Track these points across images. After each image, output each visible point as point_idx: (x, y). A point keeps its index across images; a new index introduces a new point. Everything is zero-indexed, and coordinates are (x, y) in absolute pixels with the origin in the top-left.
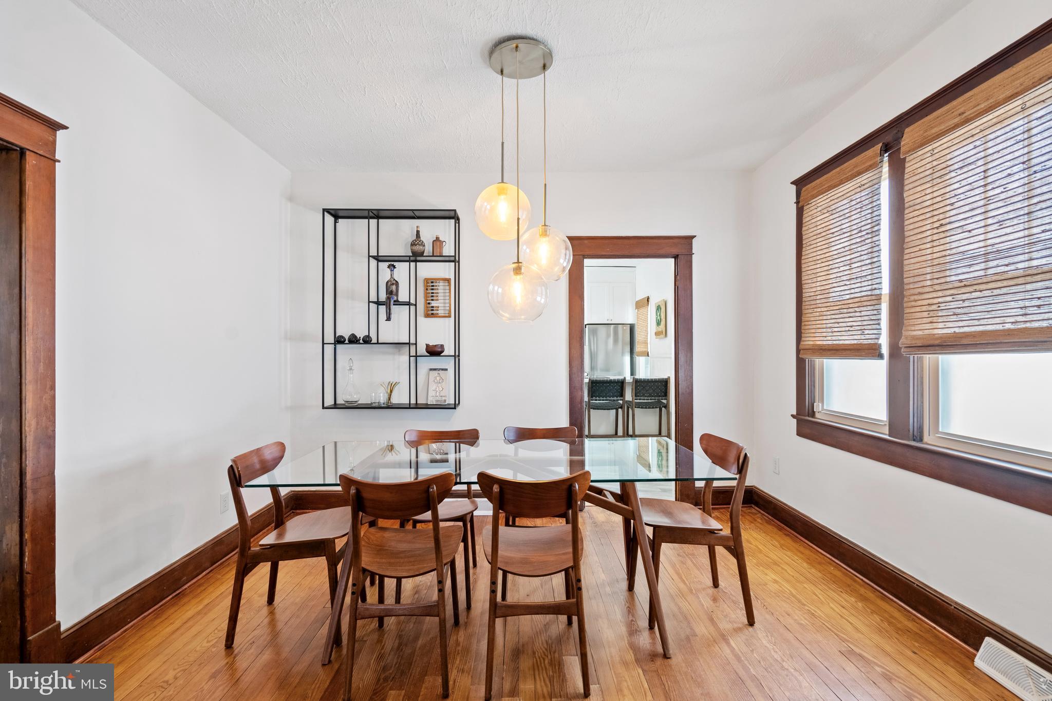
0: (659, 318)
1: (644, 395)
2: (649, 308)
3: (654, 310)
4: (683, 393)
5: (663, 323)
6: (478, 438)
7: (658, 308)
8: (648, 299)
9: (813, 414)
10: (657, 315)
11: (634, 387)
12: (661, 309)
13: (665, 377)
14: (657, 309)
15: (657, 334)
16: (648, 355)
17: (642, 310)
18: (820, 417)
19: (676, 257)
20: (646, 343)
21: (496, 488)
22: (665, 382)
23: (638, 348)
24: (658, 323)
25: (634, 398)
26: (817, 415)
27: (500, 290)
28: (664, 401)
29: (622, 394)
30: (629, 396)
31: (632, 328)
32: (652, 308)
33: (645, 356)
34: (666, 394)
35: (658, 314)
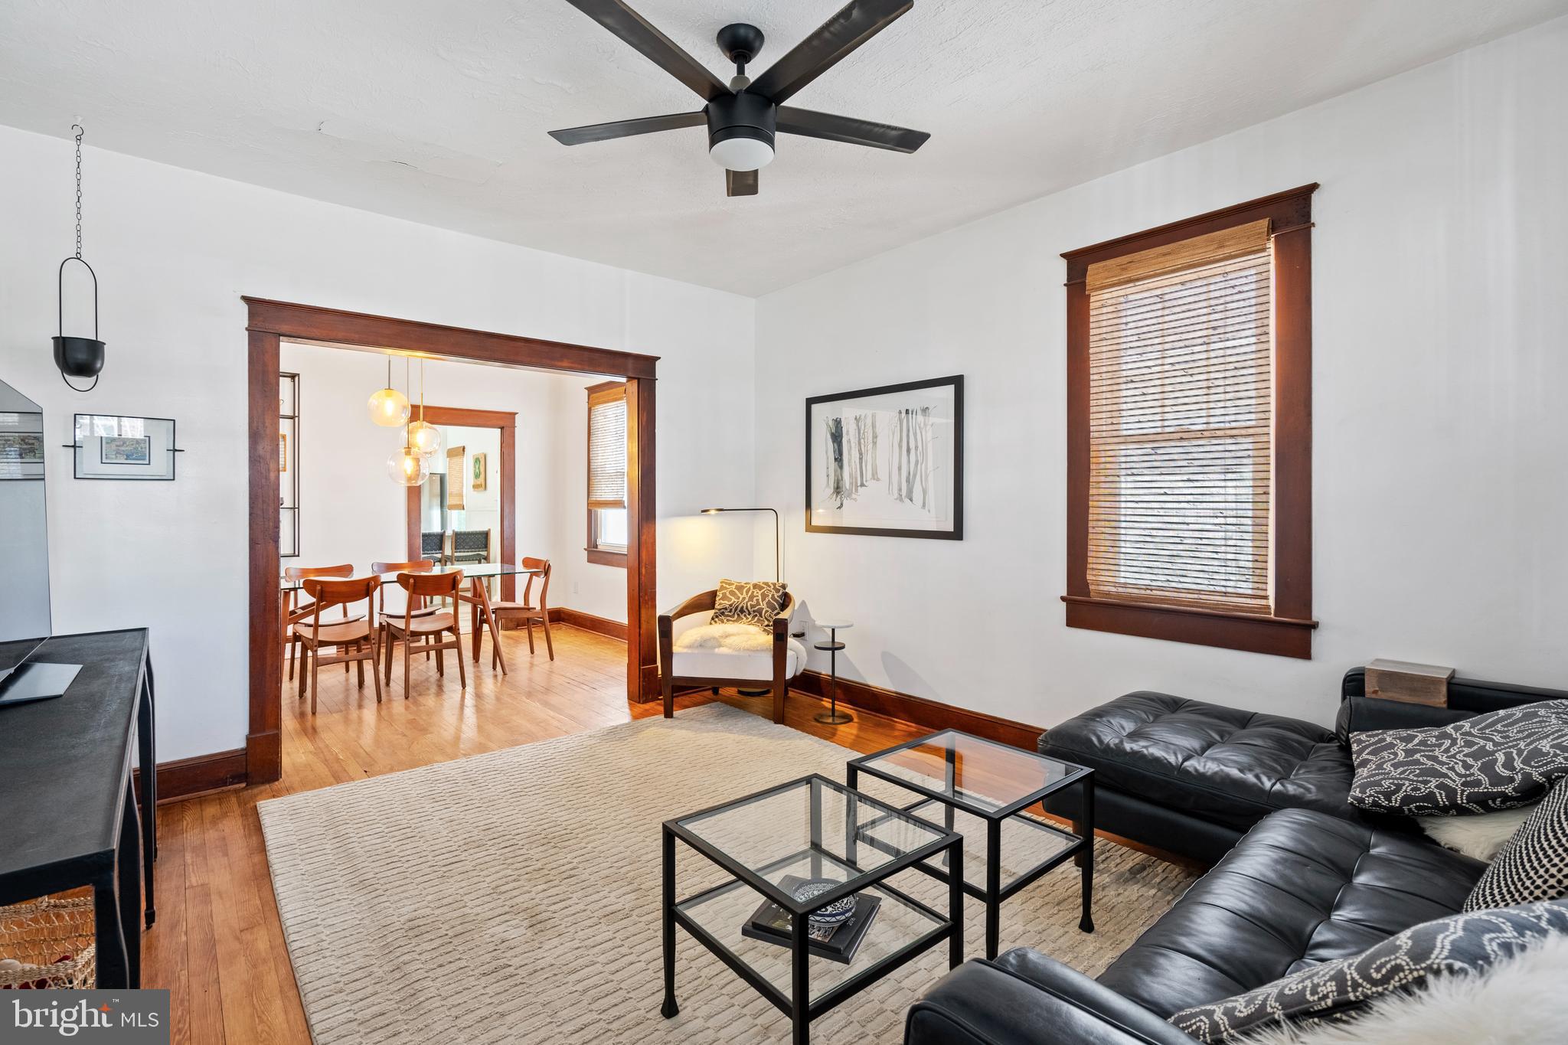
0: (477, 470)
1: (464, 548)
2: (465, 459)
3: (471, 462)
4: (507, 538)
5: (482, 476)
6: (352, 570)
7: (477, 460)
8: (464, 448)
9: (596, 546)
10: (475, 467)
11: (454, 540)
12: (480, 462)
13: (485, 529)
14: (476, 462)
15: (476, 487)
16: (464, 509)
17: (456, 460)
18: (601, 548)
19: (502, 428)
20: (461, 495)
21: (412, 581)
22: (486, 535)
23: (449, 501)
24: (477, 476)
25: (454, 550)
26: (599, 547)
27: (394, 464)
28: (484, 553)
29: (441, 548)
30: (448, 550)
31: (442, 479)
32: (468, 462)
33: (459, 509)
34: (486, 545)
35: (477, 467)
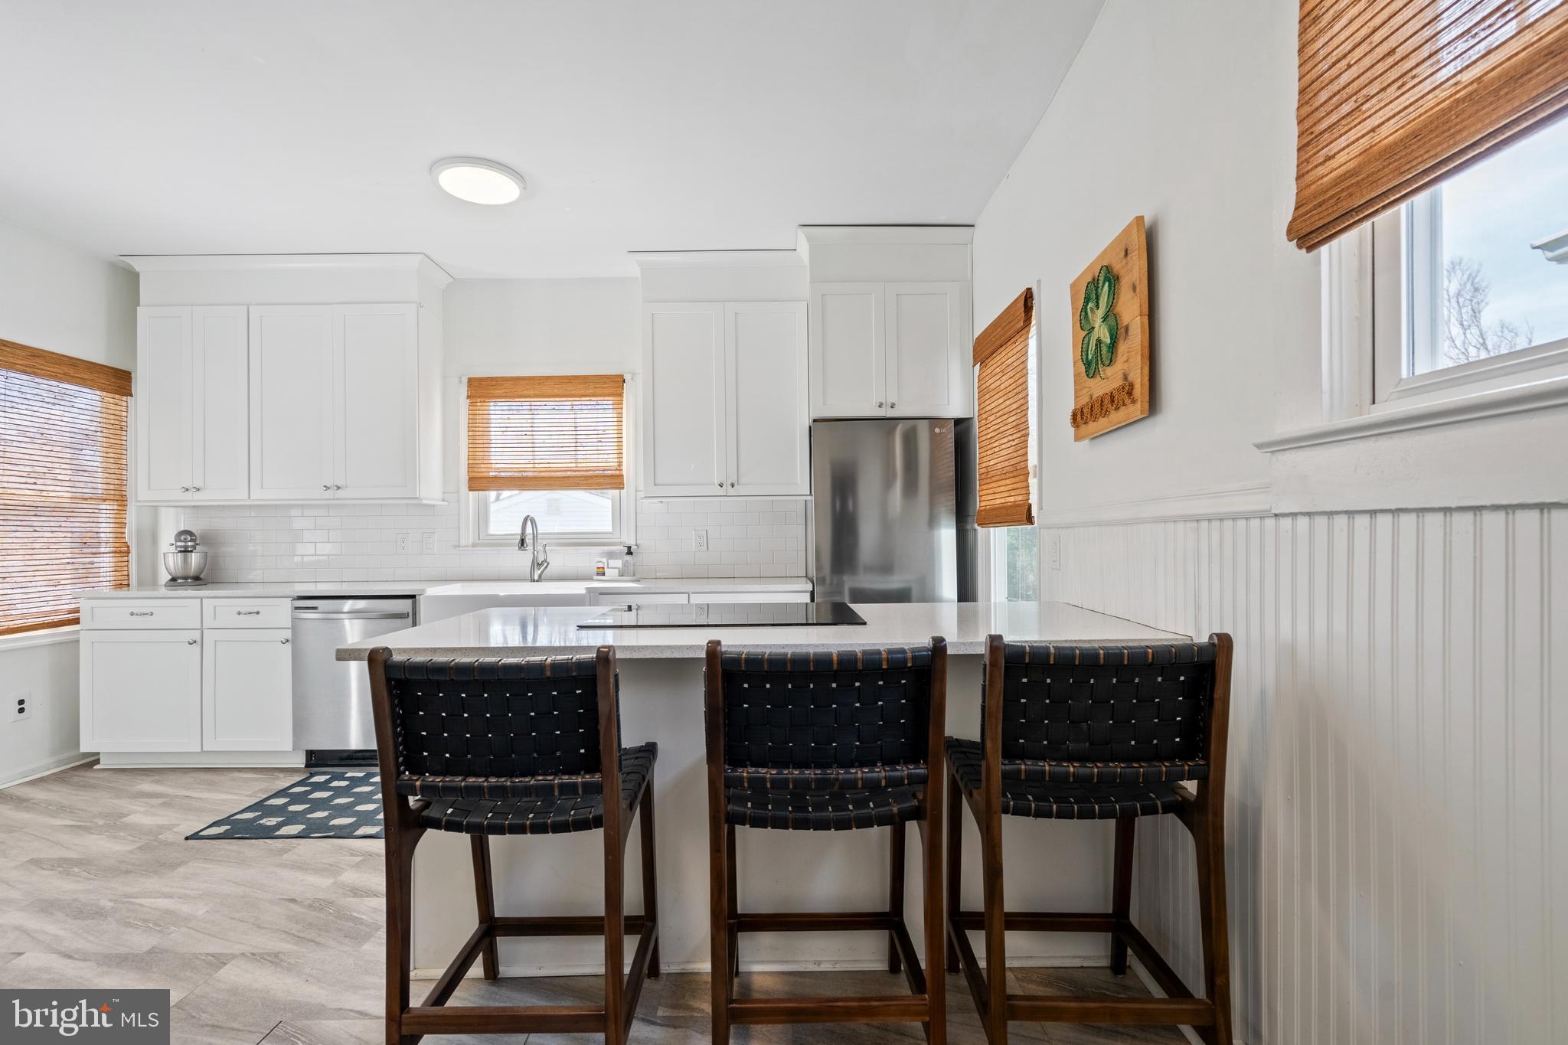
8: (1028, 299)
16: (1029, 520)
17: (1003, 357)
20: (1020, 472)
23: (984, 498)
31: (962, 435)
33: (1019, 522)
